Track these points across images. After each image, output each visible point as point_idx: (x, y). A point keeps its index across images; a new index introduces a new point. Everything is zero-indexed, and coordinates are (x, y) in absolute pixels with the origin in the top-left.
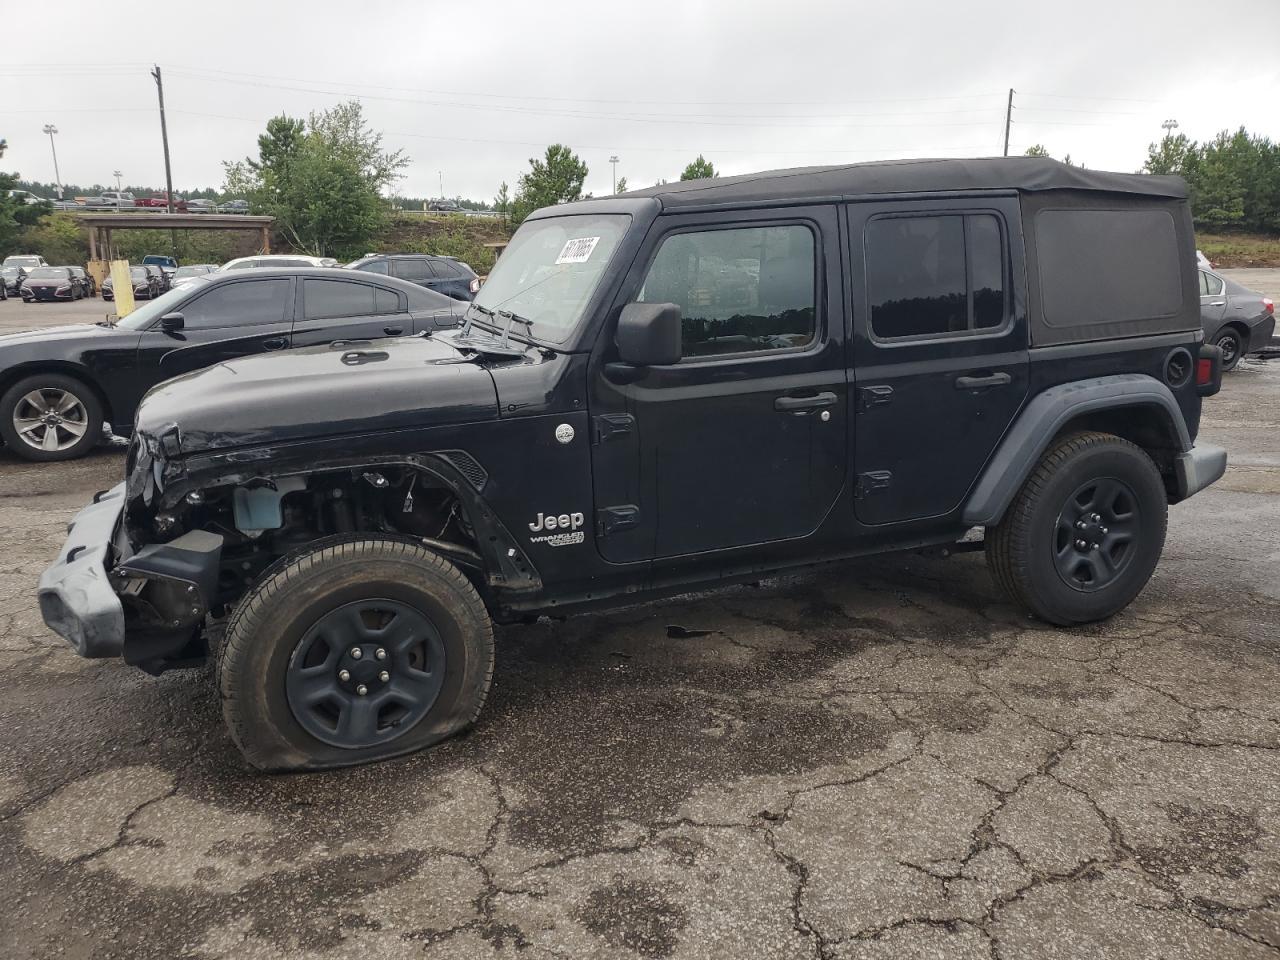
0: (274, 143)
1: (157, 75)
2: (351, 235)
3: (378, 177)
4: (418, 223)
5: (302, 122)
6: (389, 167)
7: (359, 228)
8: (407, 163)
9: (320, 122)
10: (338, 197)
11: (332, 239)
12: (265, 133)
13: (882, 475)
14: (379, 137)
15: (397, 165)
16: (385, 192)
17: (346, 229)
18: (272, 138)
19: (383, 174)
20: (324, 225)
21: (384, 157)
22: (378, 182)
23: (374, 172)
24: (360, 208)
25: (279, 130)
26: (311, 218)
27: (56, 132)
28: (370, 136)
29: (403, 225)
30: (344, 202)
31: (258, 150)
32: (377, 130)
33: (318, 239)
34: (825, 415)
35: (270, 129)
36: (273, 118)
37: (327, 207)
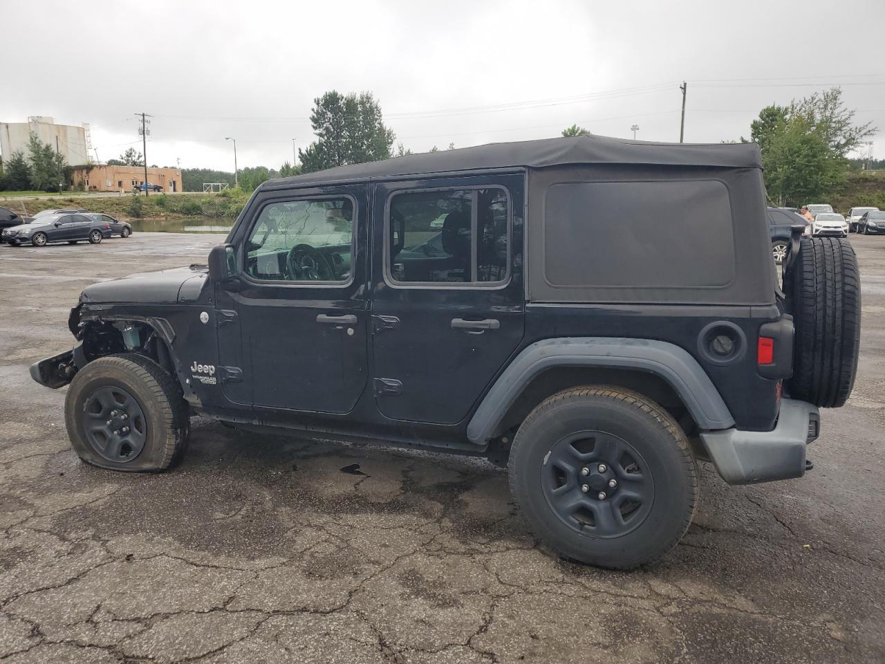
0: (763, 126)
1: (684, 89)
2: (809, 190)
3: (845, 145)
4: (877, 179)
5: (786, 109)
6: (857, 137)
7: (816, 186)
8: (875, 132)
9: (798, 108)
10: (803, 162)
11: (793, 193)
12: (758, 119)
13: (393, 383)
14: (852, 113)
15: (865, 134)
16: (851, 155)
17: (805, 186)
18: (763, 122)
19: (851, 142)
20: (788, 182)
21: (854, 129)
22: (846, 149)
23: (843, 142)
24: (820, 168)
25: (767, 116)
26: (778, 178)
27: (638, 129)
28: (843, 113)
29: (863, 182)
30: (807, 166)
31: (750, 131)
32: (850, 109)
33: (782, 193)
34: (350, 331)
35: (761, 116)
36: (765, 107)
37: (792, 170)
